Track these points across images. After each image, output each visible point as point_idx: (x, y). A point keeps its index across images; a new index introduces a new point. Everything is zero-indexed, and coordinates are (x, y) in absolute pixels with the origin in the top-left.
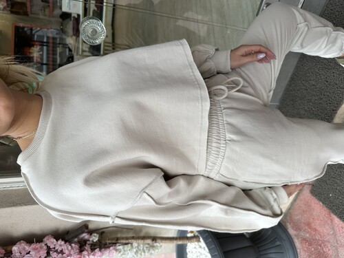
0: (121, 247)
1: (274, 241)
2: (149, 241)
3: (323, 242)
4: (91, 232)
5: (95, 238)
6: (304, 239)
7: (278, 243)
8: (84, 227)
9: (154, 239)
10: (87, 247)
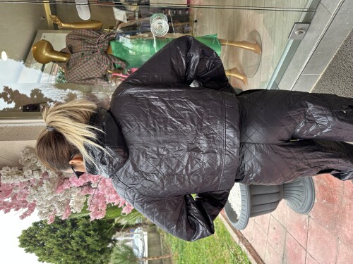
1: (299, 182)
3: (334, 191)
6: (322, 186)
7: (301, 184)
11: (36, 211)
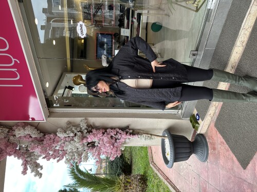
0: (139, 136)
2: (149, 135)
4: (130, 130)
5: (131, 131)
6: (210, 143)
8: (128, 127)
9: (151, 135)
10: (128, 133)
11: (65, 158)
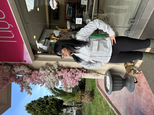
0: (90, 74)
3: (140, 82)
7: (131, 81)
8: (83, 68)
10: (84, 72)
11: (45, 85)
